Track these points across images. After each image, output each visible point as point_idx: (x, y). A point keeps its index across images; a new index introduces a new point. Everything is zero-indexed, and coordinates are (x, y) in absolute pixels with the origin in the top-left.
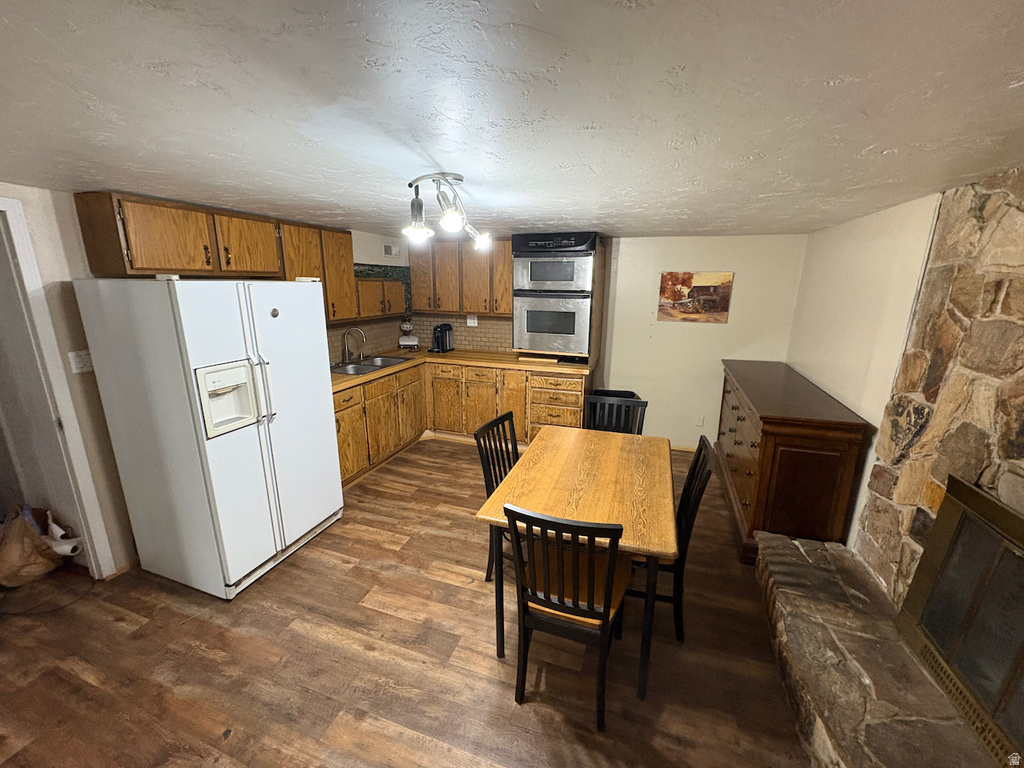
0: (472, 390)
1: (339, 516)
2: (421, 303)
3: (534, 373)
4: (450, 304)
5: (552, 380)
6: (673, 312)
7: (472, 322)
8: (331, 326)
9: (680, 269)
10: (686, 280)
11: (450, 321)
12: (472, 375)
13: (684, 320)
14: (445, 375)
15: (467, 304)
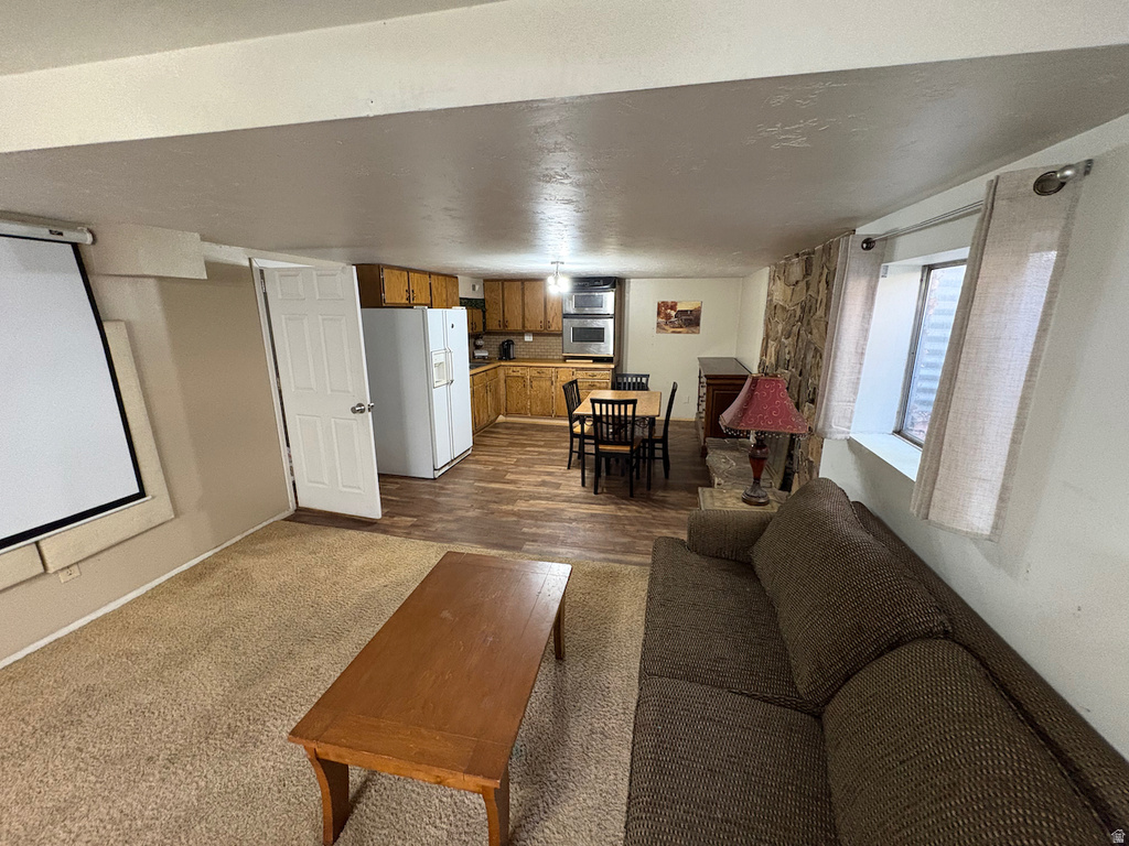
0: (534, 383)
1: (470, 452)
2: (493, 325)
3: (577, 369)
4: (515, 325)
5: (590, 373)
6: (666, 327)
7: (528, 338)
8: (470, 336)
9: (669, 299)
10: (673, 307)
11: (512, 338)
12: (534, 373)
13: (673, 332)
14: (515, 374)
15: (527, 325)
